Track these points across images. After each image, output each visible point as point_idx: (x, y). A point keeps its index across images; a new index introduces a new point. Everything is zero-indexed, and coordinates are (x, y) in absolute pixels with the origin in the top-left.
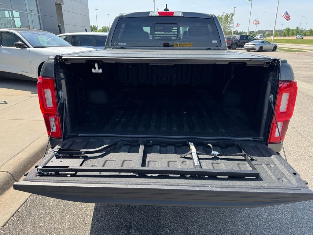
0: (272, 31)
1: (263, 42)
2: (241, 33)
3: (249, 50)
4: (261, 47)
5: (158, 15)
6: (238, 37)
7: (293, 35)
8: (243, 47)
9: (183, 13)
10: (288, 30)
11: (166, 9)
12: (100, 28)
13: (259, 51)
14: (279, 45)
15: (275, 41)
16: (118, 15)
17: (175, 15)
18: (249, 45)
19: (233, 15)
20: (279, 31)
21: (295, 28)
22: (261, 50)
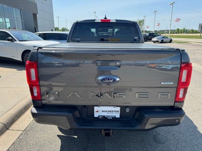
0: (168, 30)
1: (163, 37)
2: (149, 32)
3: (155, 42)
4: (162, 41)
5: (100, 21)
6: (148, 34)
7: (181, 33)
8: (151, 40)
9: (116, 20)
10: (178, 30)
11: (106, 18)
12: (60, 29)
13: (161, 43)
14: (173, 39)
15: (170, 36)
16: (75, 22)
17: (111, 21)
18: (155, 39)
19: (144, 20)
20: (172, 30)
21: (182, 29)
22: (162, 42)
